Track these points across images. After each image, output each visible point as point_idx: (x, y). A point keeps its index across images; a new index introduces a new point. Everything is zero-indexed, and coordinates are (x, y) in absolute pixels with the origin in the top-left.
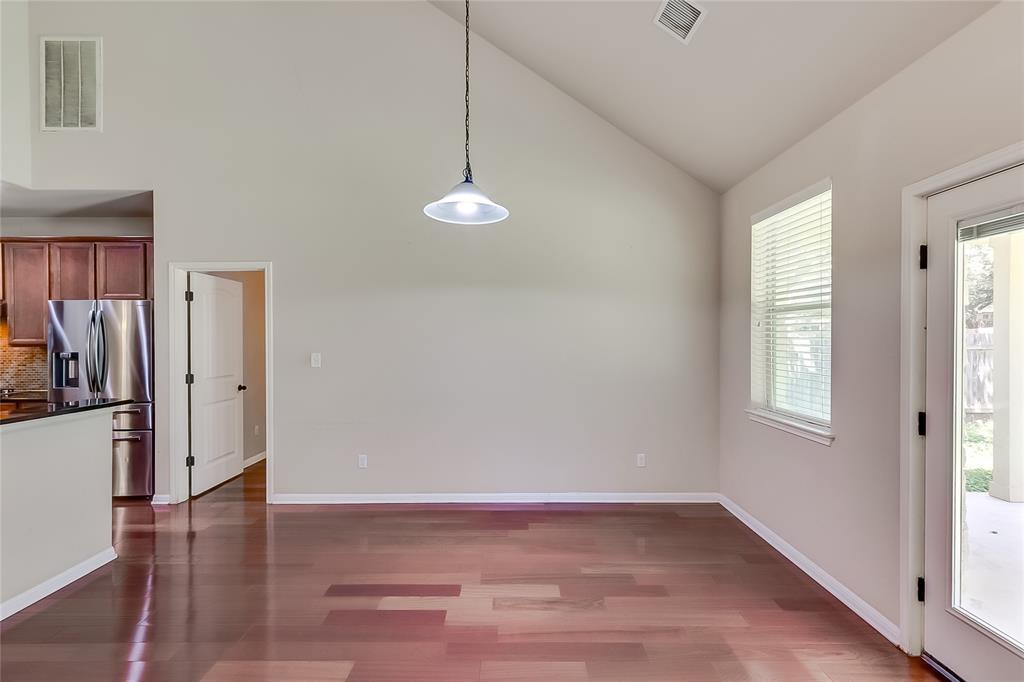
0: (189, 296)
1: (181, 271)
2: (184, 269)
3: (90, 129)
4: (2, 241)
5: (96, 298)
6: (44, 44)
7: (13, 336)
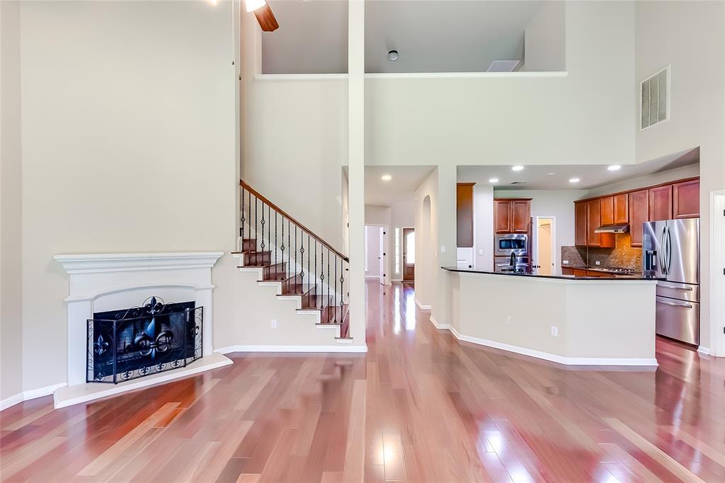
3: (663, 121)
4: (628, 192)
5: (673, 218)
6: (641, 85)
7: (632, 241)
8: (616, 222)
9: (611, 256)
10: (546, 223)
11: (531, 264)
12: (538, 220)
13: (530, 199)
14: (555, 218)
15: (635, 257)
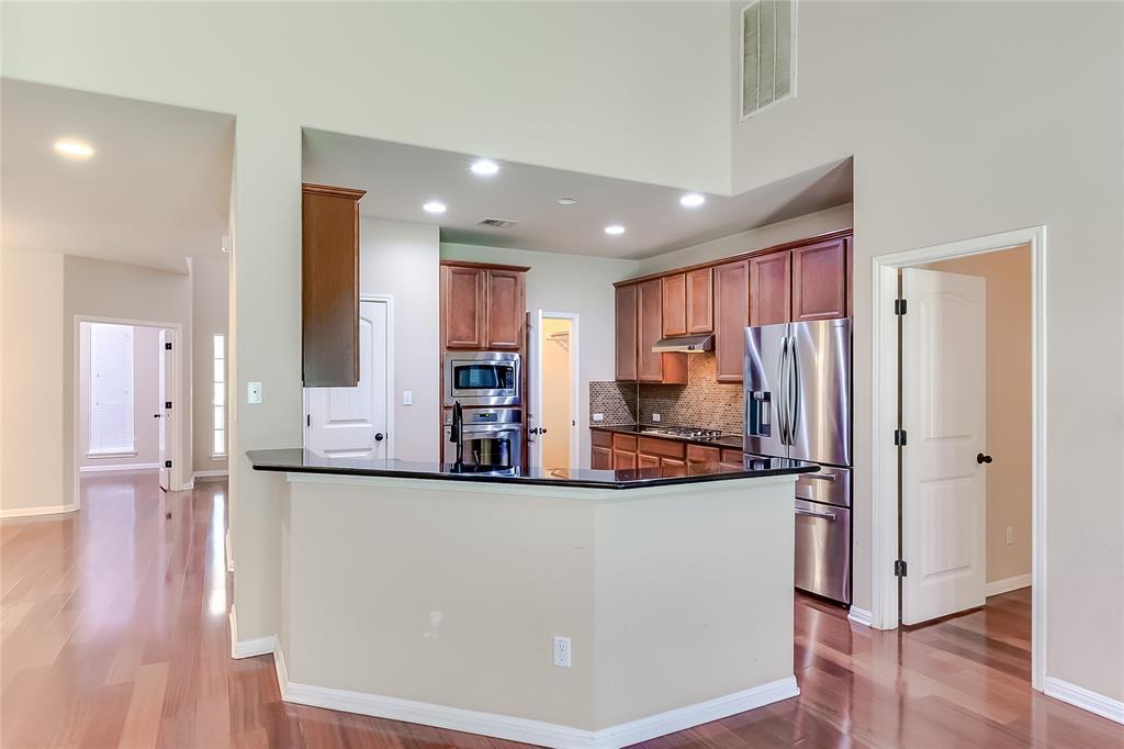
0: (901, 307)
1: (888, 268)
2: (892, 265)
3: (785, 98)
4: (712, 265)
5: (791, 321)
6: (743, 15)
7: (720, 371)
8: (690, 330)
9: (680, 402)
10: (561, 330)
11: (527, 423)
12: (541, 320)
13: (526, 269)
14: (577, 317)
15: (723, 403)
